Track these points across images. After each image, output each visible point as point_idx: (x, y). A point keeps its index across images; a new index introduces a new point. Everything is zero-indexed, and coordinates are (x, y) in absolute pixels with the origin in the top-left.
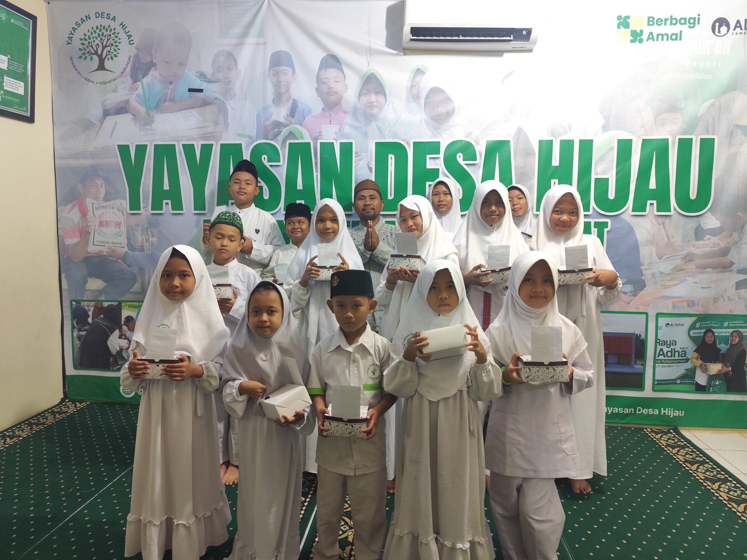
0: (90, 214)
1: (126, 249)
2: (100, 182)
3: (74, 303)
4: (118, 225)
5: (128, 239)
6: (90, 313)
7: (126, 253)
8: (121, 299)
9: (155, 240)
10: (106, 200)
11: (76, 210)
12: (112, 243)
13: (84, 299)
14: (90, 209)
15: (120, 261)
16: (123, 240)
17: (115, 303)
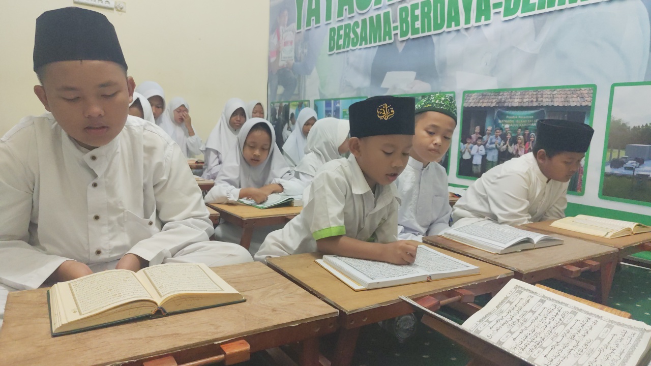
0: (281, 38)
1: (294, 61)
2: (286, 12)
3: (272, 105)
4: (291, 43)
5: (295, 53)
6: (277, 112)
7: (294, 64)
8: (290, 100)
9: (306, 51)
10: (288, 25)
11: (276, 36)
12: (289, 57)
13: (276, 101)
14: (281, 34)
15: (291, 71)
16: (292, 54)
17: (287, 104)
